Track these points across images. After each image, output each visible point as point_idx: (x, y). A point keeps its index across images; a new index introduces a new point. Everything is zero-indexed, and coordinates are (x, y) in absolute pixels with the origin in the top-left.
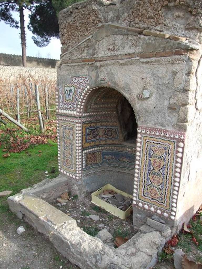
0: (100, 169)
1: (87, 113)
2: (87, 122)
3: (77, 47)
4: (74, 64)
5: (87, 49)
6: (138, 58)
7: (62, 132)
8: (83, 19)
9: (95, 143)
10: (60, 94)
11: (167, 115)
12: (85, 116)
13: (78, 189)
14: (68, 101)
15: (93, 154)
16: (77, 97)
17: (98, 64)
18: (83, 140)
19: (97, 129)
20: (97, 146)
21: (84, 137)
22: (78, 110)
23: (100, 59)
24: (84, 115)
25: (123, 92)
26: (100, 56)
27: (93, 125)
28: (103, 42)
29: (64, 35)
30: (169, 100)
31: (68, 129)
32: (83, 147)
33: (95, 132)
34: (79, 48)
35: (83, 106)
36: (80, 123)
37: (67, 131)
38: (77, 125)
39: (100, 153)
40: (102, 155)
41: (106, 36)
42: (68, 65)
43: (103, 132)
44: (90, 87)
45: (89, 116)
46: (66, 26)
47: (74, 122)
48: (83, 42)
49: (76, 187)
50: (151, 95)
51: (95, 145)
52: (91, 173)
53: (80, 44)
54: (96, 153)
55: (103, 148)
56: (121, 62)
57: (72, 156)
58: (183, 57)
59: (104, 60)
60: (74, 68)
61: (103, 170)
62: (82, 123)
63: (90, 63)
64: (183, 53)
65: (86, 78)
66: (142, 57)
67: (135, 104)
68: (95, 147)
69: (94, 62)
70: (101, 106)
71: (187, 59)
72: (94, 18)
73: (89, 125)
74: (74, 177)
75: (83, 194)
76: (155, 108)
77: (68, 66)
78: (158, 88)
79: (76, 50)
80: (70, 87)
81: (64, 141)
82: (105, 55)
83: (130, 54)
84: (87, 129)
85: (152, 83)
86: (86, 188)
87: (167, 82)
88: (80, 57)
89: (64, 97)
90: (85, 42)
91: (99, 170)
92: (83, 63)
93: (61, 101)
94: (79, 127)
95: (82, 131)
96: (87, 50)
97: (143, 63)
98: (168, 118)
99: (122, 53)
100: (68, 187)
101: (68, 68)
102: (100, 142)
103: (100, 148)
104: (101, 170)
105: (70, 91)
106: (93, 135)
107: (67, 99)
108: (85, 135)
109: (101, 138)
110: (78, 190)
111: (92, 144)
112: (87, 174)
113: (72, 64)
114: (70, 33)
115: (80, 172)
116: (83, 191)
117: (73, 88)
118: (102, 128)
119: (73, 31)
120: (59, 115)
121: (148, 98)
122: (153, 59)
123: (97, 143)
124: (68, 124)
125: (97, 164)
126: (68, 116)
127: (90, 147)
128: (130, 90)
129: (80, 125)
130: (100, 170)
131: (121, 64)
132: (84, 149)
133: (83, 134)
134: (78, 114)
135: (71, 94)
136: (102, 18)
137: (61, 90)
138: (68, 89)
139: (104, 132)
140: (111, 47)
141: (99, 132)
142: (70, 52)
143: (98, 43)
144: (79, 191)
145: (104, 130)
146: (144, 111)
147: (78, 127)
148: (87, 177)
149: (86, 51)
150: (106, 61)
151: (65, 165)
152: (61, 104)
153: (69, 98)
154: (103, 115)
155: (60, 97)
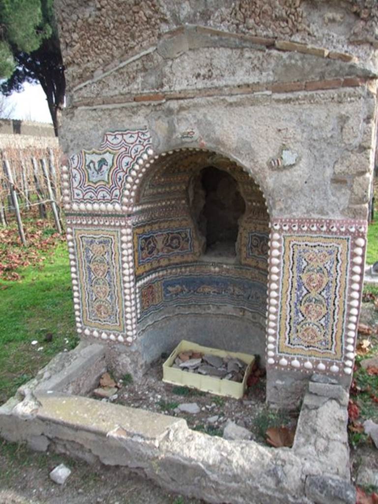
0: (162, 315)
1: (139, 205)
2: (139, 225)
3: (117, 71)
4: (110, 107)
5: (143, 74)
6: (269, 93)
7: (82, 250)
9: (151, 265)
10: (75, 172)
11: (330, 193)
12: (137, 213)
13: (130, 362)
14: (95, 183)
15: (150, 286)
16: (121, 174)
17: (174, 105)
18: (135, 262)
19: (153, 236)
20: (155, 270)
21: (137, 254)
22: (125, 200)
23: (178, 96)
24: (134, 209)
25: (235, 157)
26: (178, 88)
27: (147, 228)
28: (182, 61)
29: (72, 46)
30: (334, 167)
31: (100, 243)
32: (135, 275)
33: (150, 243)
34: (122, 73)
35: (134, 191)
36: (129, 227)
37: (97, 247)
38: (124, 231)
39: (159, 282)
40: (163, 287)
41: (190, 49)
42: (95, 107)
43: (163, 242)
44: (154, 151)
45: (141, 212)
47: (115, 226)
48: (134, 61)
49: (125, 360)
50: (299, 159)
51: (151, 270)
52: (149, 325)
53: (124, 64)
54: (153, 285)
55: (165, 272)
56: (230, 100)
57: (112, 298)
58: (359, 90)
59: (190, 95)
60: (110, 115)
61: (167, 315)
62: (132, 226)
63: (156, 103)
64: (360, 84)
65: (143, 134)
66: (275, 90)
67: (265, 178)
68: (152, 272)
69: (164, 101)
71: (364, 94)
72: (149, 12)
73: (142, 229)
74: (121, 338)
75: (141, 370)
76: (306, 182)
77: (95, 110)
78: (311, 147)
79: (115, 76)
80: (100, 154)
81: (89, 268)
82: (190, 87)
83: (248, 86)
84: (140, 237)
85: (299, 137)
86: (144, 357)
87: (329, 135)
88: (126, 90)
89: (85, 177)
90: (138, 59)
91: (160, 317)
92: (134, 104)
93: (75, 184)
94: (127, 235)
95: (133, 243)
96: (143, 77)
97: (278, 101)
98: (333, 198)
99: (230, 83)
101: (94, 114)
102: (159, 262)
103: (161, 274)
104: (164, 316)
105: (103, 162)
106: (148, 249)
107: (94, 179)
108: (137, 251)
109: (160, 254)
110: (130, 364)
111: (148, 267)
112: (144, 328)
113: (104, 107)
114: (89, 42)
115: (134, 326)
116: (141, 363)
117: (108, 157)
118: (160, 233)
119: (97, 38)
120: (72, 215)
121: (291, 166)
122: (301, 94)
123: (155, 265)
124: (97, 232)
125: (157, 305)
126: (99, 215)
127: (145, 274)
128: (251, 153)
129: (129, 231)
130: (162, 317)
131: (231, 104)
132: (137, 278)
133: (135, 249)
134: (125, 208)
135: (104, 168)
137: (76, 161)
138: (96, 158)
139: (165, 242)
140: (202, 72)
141: (157, 242)
142: (100, 82)
143: (170, 63)
144: (132, 366)
145: (165, 238)
146: (284, 189)
148: (144, 334)
149: (139, 80)
150: (193, 98)
151: (93, 318)
152: (76, 191)
153: (100, 178)
154: (162, 207)
155: (74, 177)
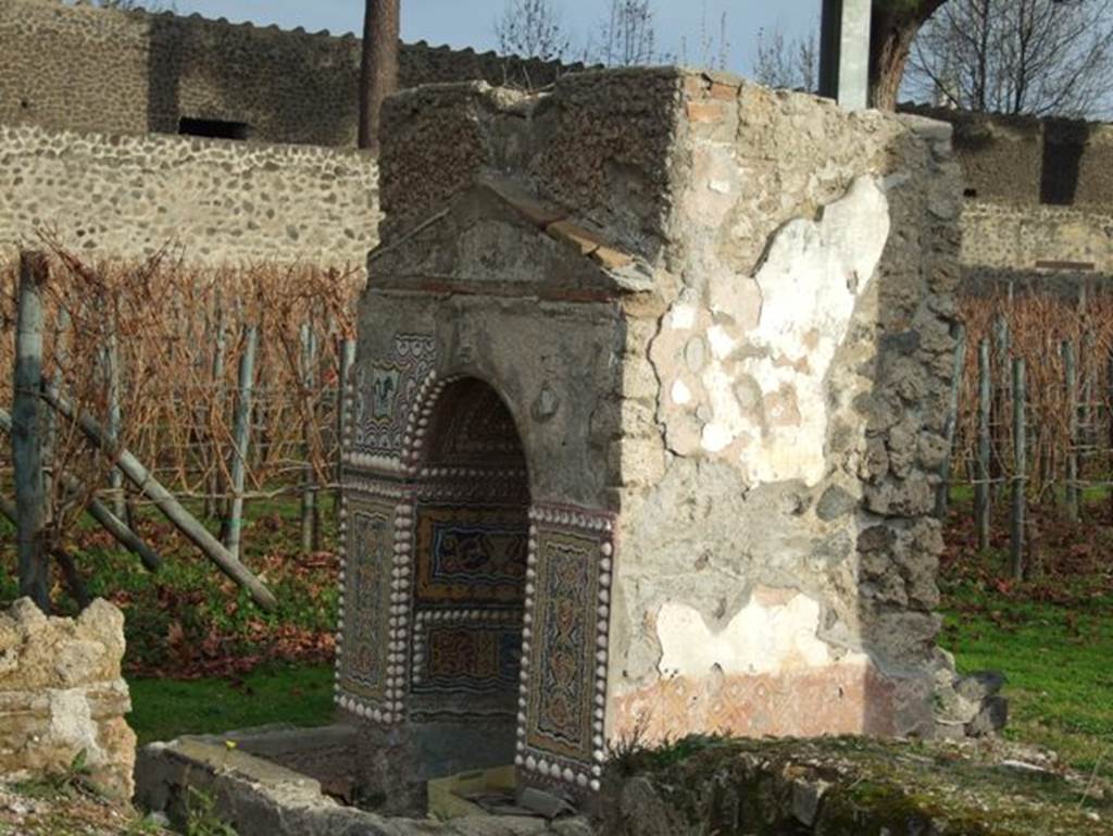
0: (493, 707)
1: (440, 467)
2: (439, 504)
3: (412, 237)
4: (401, 293)
5: (437, 247)
6: (535, 298)
7: (354, 539)
8: (441, 143)
9: (471, 589)
10: (360, 395)
11: (586, 463)
12: (430, 480)
13: (387, 768)
14: (378, 419)
15: (463, 634)
16: (404, 407)
17: (458, 301)
18: (418, 569)
19: (483, 535)
20: (481, 604)
21: (425, 559)
22: (405, 453)
23: (464, 289)
24: (425, 472)
25: (506, 396)
26: (465, 275)
27: (462, 516)
28: (473, 235)
29: (391, 182)
30: (590, 423)
31: (374, 527)
32: (416, 596)
33: (473, 546)
34: (417, 242)
35: (421, 438)
36: (409, 502)
37: (370, 535)
38: (400, 508)
39: (491, 634)
40: (499, 647)
41: (481, 219)
42: (385, 291)
43: (507, 552)
44: (437, 375)
45: (449, 480)
46: (398, 153)
47: (390, 497)
48: (427, 226)
49: (382, 762)
50: (556, 406)
51: (470, 600)
52: (450, 714)
53: (419, 228)
54: (474, 634)
55: (505, 615)
56: (506, 303)
57: (376, 635)
58: (609, 308)
59: (472, 290)
60: (401, 306)
61: (503, 711)
62: (417, 503)
63: (440, 296)
64: (609, 299)
65: (428, 343)
66: (544, 297)
67: (528, 432)
68: (473, 605)
69: (448, 294)
70: (502, 446)
71: (617, 316)
72: (468, 147)
73: (448, 515)
74: (377, 714)
75: (407, 794)
76: (564, 444)
77: (385, 296)
78: (571, 388)
79: (410, 246)
80: (386, 370)
81: (359, 573)
82: (475, 278)
83: (522, 282)
84: (439, 528)
85: (559, 371)
86: (421, 770)
87: (585, 372)
88: (418, 270)
89: (370, 405)
90: (431, 224)
91: (485, 707)
92: (423, 293)
93: (359, 418)
94: (404, 516)
95: (418, 535)
96: (438, 251)
97: (552, 313)
98: (589, 473)
99: (509, 277)
100: (356, 762)
101: (386, 302)
102: (494, 590)
103: (495, 615)
104: (496, 711)
105: (388, 382)
106: (464, 557)
107: (378, 412)
108: (427, 550)
109: (499, 573)
110: (389, 773)
111: (458, 592)
112: (430, 711)
113: (395, 292)
114: (407, 179)
115: (399, 693)
116: (408, 778)
117: (394, 375)
118: (501, 532)
119: (416, 174)
120: (350, 472)
121: (550, 415)
122: (563, 305)
123: (482, 592)
124: (374, 508)
125: (479, 679)
126: (376, 477)
127: (446, 604)
128: (518, 393)
129: (407, 509)
130: (489, 711)
131: (505, 311)
132: (418, 603)
133: (422, 546)
134: (404, 467)
135: (390, 394)
136: (492, 150)
137: (363, 378)
138: (383, 377)
139: (511, 551)
140: (488, 254)
141: (493, 548)
142: (395, 251)
143: (463, 234)
144: (391, 778)
145: (512, 544)
146: (545, 453)
147: (402, 517)
148: (429, 724)
149: (434, 255)
150: (473, 294)
151: (354, 673)
152: (360, 432)
153: (384, 410)
155: (359, 406)
